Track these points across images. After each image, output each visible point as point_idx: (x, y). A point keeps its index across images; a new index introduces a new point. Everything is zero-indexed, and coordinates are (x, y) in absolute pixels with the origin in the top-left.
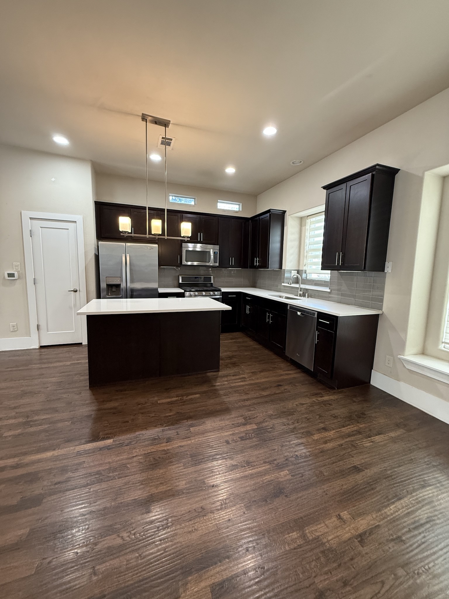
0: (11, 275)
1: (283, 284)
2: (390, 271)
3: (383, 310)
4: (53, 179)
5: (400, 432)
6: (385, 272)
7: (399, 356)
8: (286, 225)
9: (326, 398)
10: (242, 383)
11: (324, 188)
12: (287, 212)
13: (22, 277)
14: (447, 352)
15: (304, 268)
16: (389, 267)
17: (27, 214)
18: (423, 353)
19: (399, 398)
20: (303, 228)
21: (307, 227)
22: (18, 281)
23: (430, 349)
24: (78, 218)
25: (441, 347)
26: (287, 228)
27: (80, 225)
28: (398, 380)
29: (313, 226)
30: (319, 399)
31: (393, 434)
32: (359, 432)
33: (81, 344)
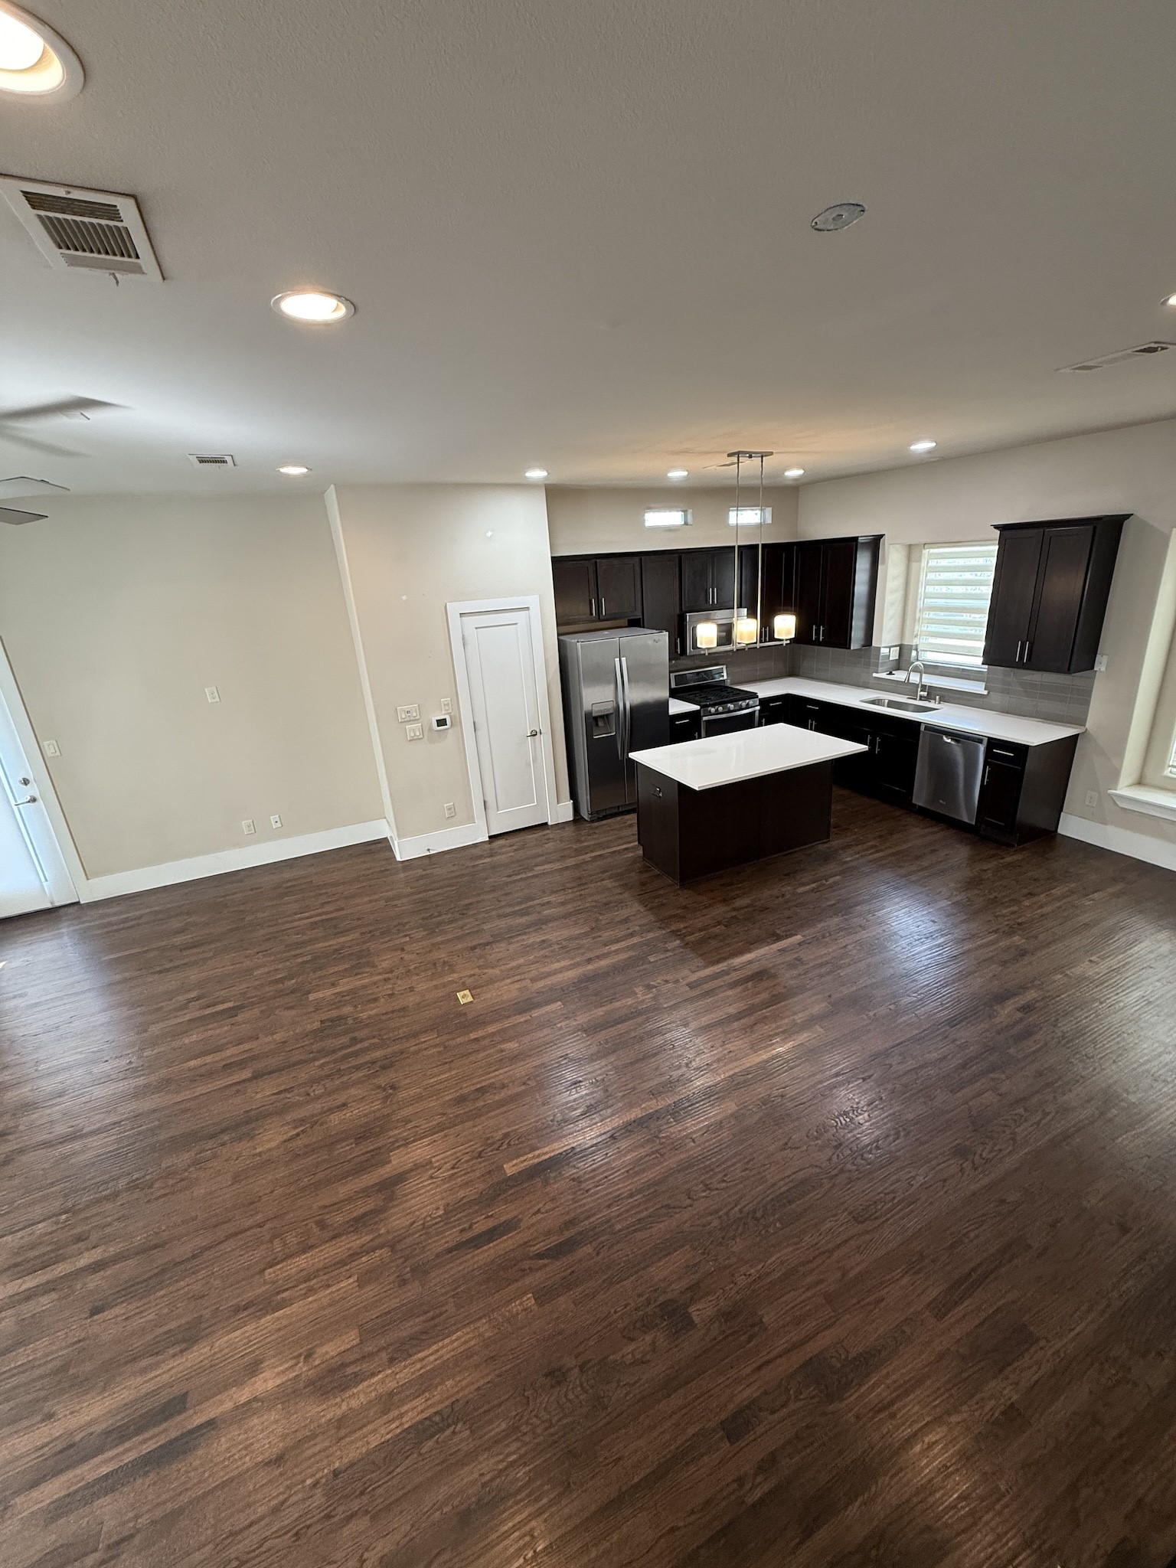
0: (441, 722)
1: (875, 675)
2: (1103, 669)
3: (1087, 726)
4: (489, 534)
5: (1118, 887)
6: (1095, 669)
7: (1109, 791)
8: (883, 563)
9: (1009, 859)
10: (877, 855)
11: (996, 527)
12: (886, 537)
13: (457, 722)
14: (1175, 779)
15: (915, 642)
16: (1101, 664)
17: (455, 608)
18: (1140, 782)
19: (1105, 847)
20: (914, 565)
21: (922, 565)
22: (450, 731)
23: (1150, 776)
24: (532, 601)
25: (1167, 772)
26: (887, 567)
27: (535, 611)
28: (1104, 822)
29: (933, 563)
30: (1001, 861)
31: (1110, 890)
32: (1072, 892)
33: (546, 823)
